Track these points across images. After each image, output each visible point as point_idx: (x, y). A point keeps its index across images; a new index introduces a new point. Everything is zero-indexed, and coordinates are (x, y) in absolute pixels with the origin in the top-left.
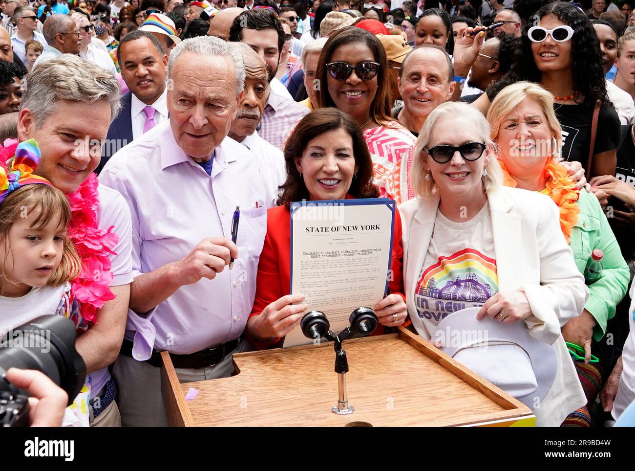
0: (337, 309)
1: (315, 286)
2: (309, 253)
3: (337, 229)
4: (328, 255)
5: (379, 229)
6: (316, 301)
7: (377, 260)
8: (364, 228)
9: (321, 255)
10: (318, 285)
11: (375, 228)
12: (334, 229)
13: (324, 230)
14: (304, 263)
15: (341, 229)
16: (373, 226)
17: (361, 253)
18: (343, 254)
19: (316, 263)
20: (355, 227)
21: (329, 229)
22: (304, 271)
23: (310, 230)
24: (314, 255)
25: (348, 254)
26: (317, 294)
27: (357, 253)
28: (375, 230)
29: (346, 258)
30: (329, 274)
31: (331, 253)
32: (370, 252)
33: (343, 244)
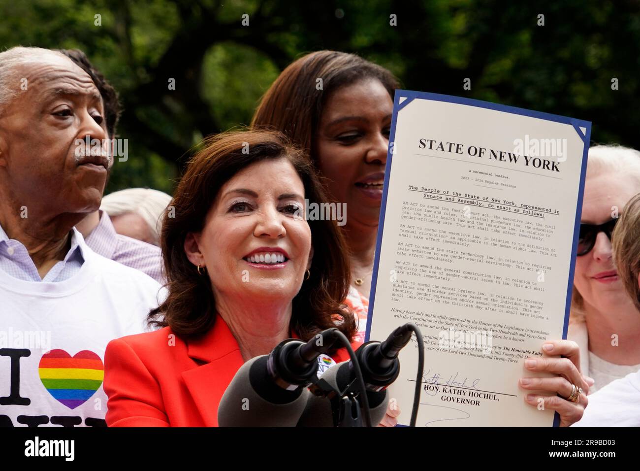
0: (471, 320)
1: (425, 255)
2: (420, 189)
3: (480, 152)
4: (456, 199)
5: (557, 170)
6: (426, 288)
7: (552, 232)
8: (530, 163)
9: (444, 198)
10: (432, 255)
11: (550, 166)
12: (473, 151)
13: (454, 148)
14: (409, 206)
15: (487, 154)
16: (547, 163)
17: (521, 211)
18: (486, 204)
19: (433, 210)
20: (512, 156)
21: (464, 150)
22: (407, 222)
23: (428, 144)
24: (430, 194)
25: (495, 206)
26: (428, 273)
27: (512, 209)
28: (550, 171)
29: (492, 213)
30: (457, 237)
31: (463, 196)
32: (538, 212)
33: (488, 184)
